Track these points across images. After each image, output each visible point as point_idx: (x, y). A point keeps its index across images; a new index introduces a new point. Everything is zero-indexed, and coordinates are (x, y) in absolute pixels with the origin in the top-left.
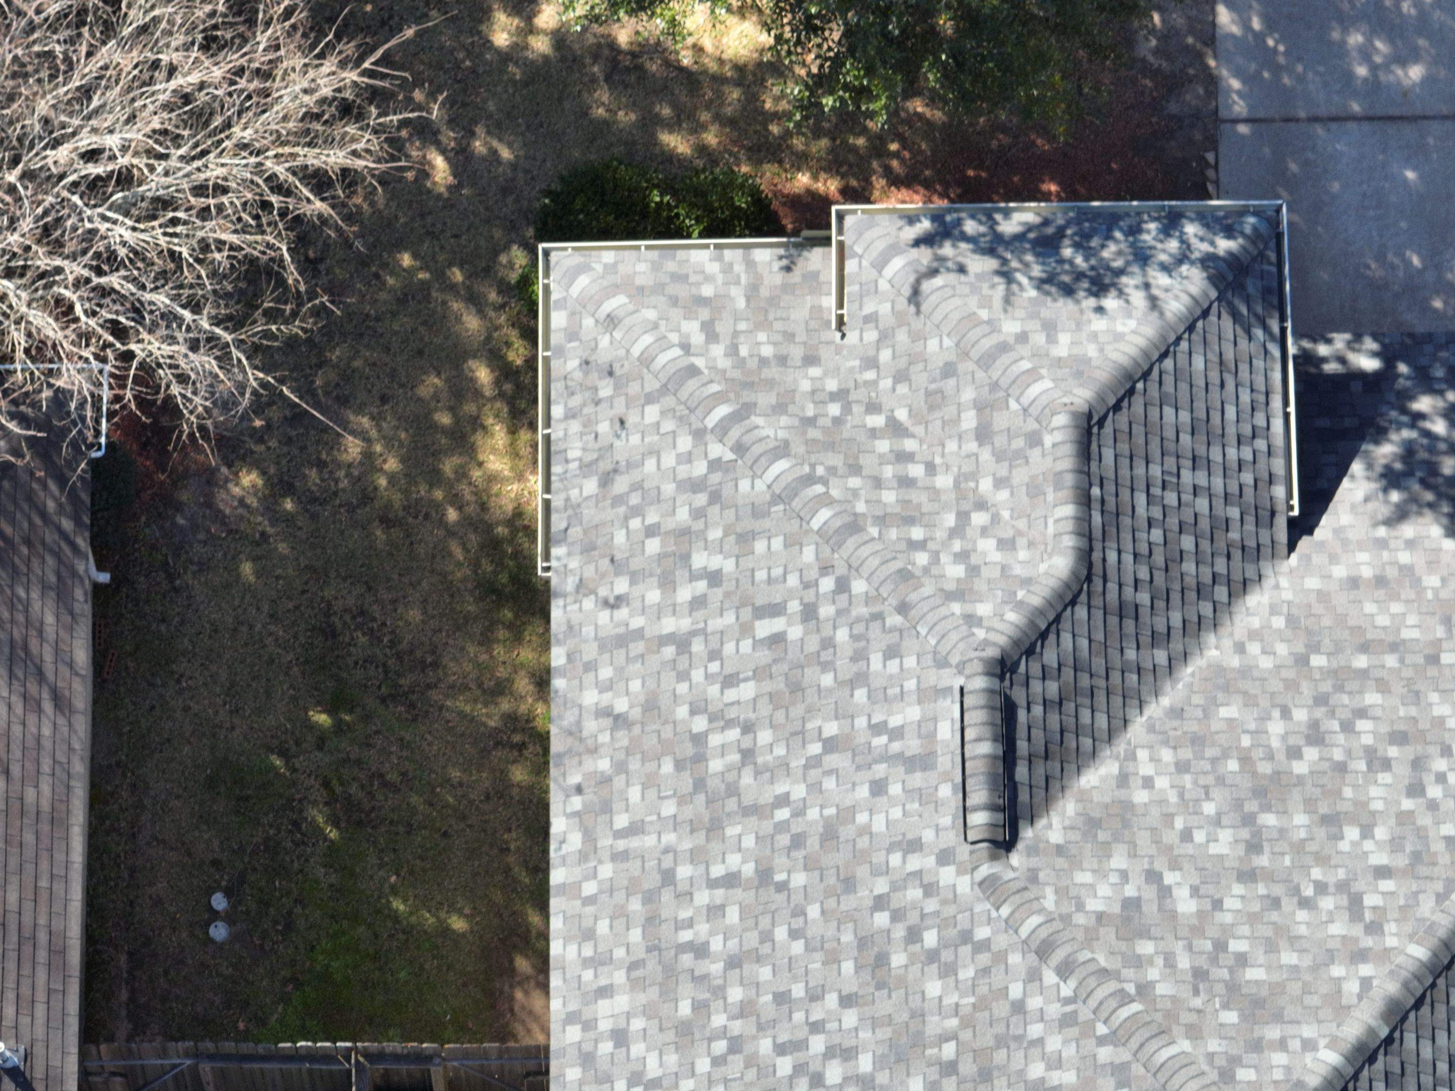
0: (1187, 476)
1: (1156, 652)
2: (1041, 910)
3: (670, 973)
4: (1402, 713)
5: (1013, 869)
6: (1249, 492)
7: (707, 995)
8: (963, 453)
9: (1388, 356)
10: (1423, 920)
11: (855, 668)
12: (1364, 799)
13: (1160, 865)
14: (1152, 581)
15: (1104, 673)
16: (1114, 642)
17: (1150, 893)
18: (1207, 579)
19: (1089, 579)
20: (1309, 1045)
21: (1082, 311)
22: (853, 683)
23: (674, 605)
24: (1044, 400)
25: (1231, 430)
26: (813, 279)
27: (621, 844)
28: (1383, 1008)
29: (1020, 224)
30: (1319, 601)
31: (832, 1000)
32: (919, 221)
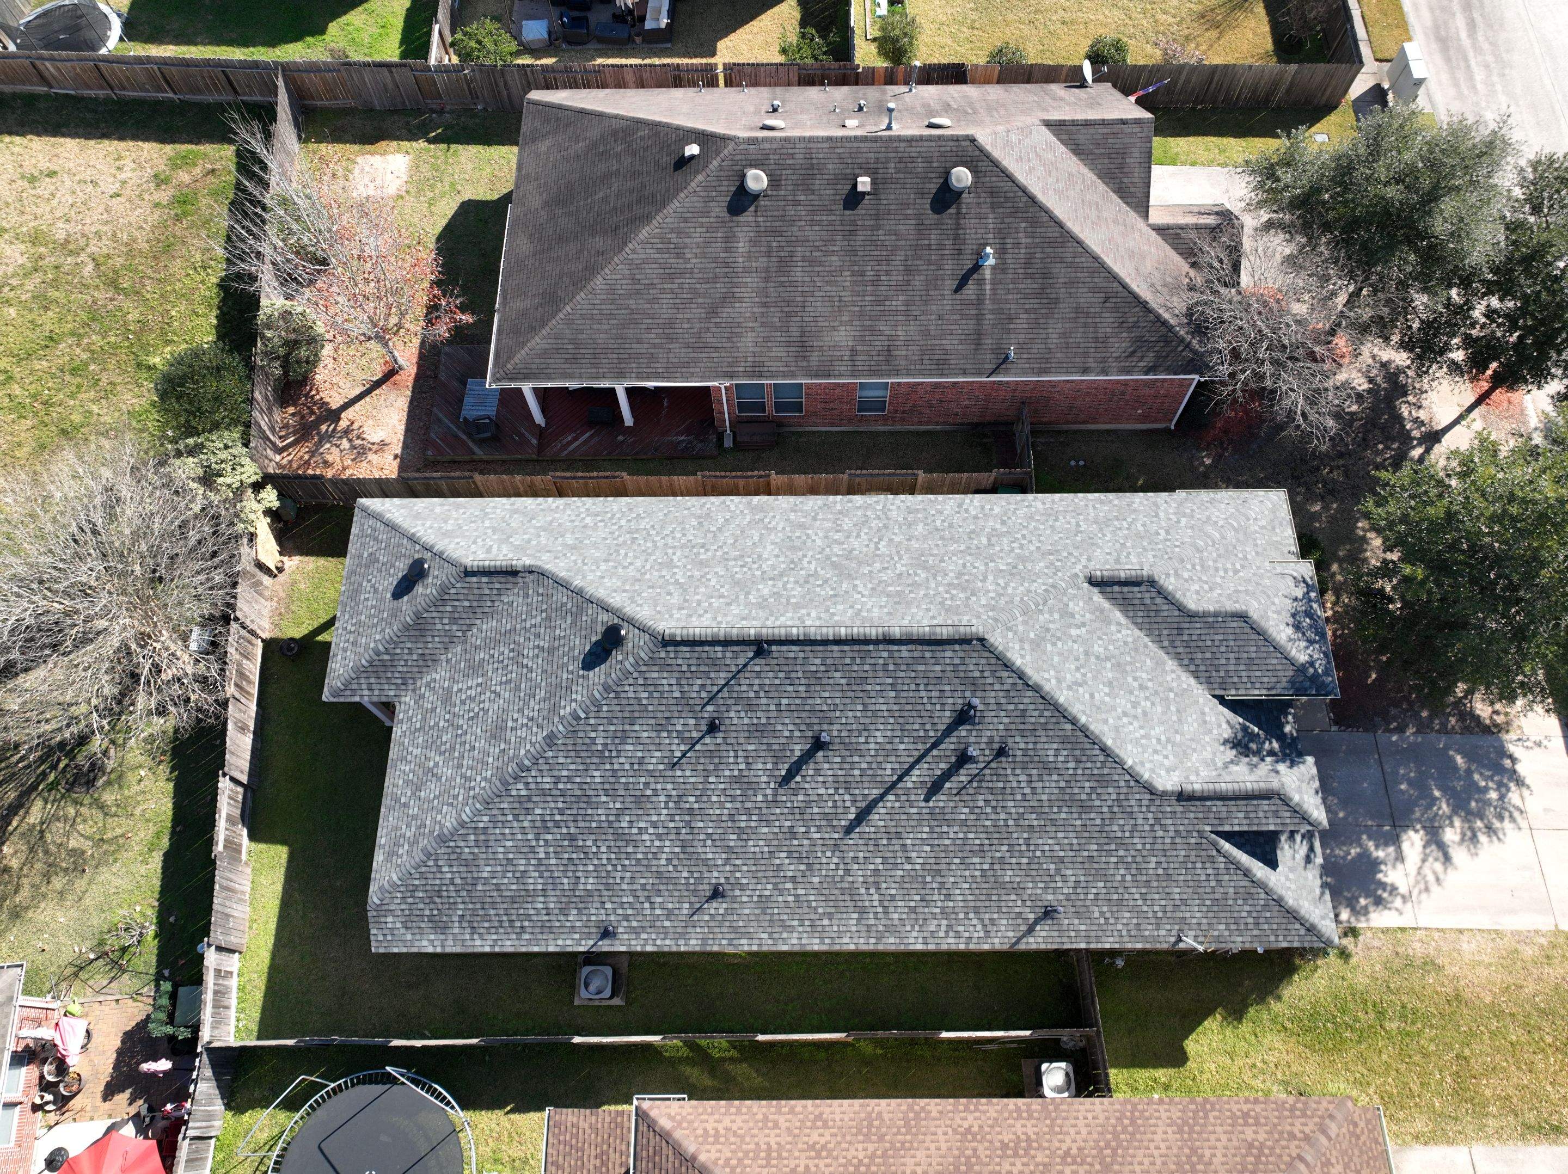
1: (1168, 642)
2: (1068, 589)
3: (1049, 515)
4: (1155, 717)
5: (1082, 582)
6: (1231, 679)
8: (1230, 586)
10: (1074, 705)
11: (1149, 549)
12: (1120, 697)
13: (1088, 628)
14: (1192, 641)
15: (1156, 621)
16: (1168, 626)
17: (1077, 622)
18: (1197, 663)
19: (1189, 616)
22: (1144, 549)
23: (1168, 515)
24: (1251, 606)
26: (1286, 556)
27: (1090, 506)
28: (1040, 685)
30: (1194, 701)
31: (1039, 545)
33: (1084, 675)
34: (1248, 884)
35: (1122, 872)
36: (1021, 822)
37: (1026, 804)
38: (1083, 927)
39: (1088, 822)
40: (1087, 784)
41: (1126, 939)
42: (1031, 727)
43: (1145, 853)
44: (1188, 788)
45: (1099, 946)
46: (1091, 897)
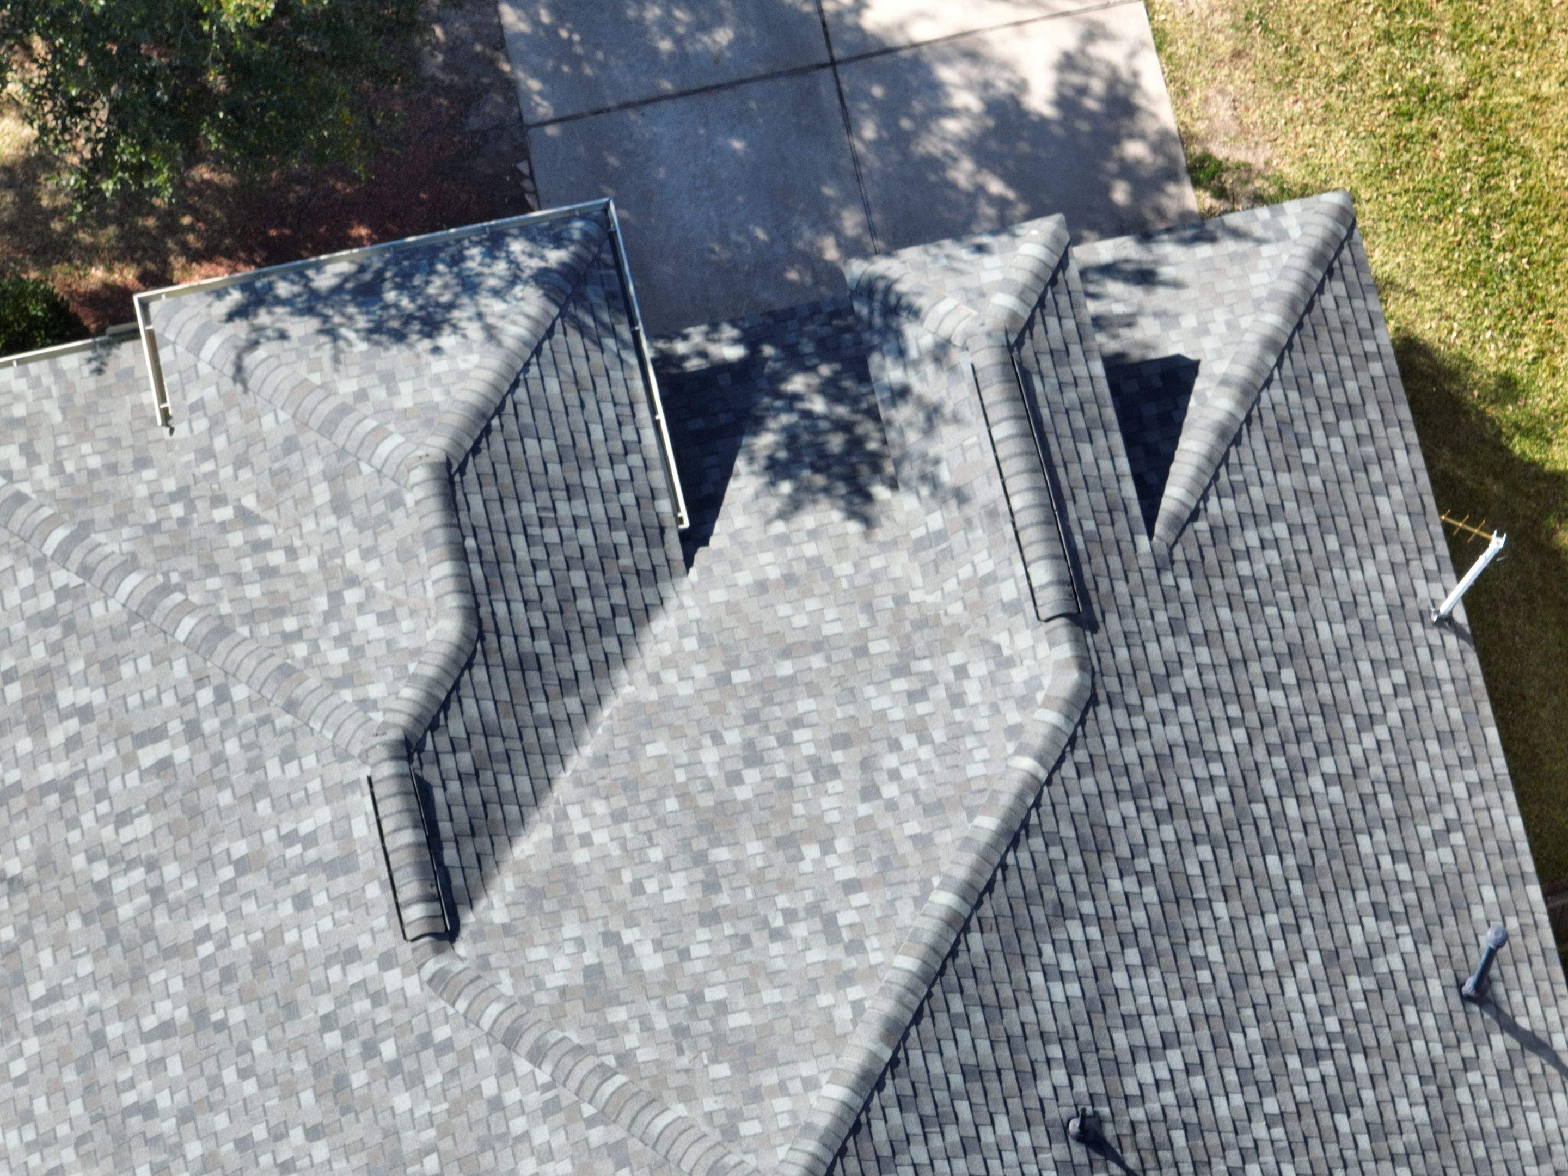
0: (563, 508)
1: (566, 700)
2: (500, 997)
3: (121, 1140)
4: (840, 715)
5: (461, 959)
6: (632, 513)
7: (164, 1157)
8: (322, 529)
9: (750, 340)
10: (906, 928)
11: (252, 780)
12: (817, 813)
13: (615, 924)
14: (548, 626)
15: (516, 734)
16: (521, 699)
17: (610, 957)
18: (606, 612)
19: (481, 637)
20: (810, 1084)
21: (418, 356)
22: (253, 796)
23: (49, 750)
24: (396, 457)
25: (601, 451)
26: (128, 377)
27: (42, 1015)
28: (881, 1029)
29: (335, 275)
30: (729, 613)
31: (297, 1135)
32: (228, 293)
33: (790, 915)
34: (1257, 434)
35: (1316, 783)
36: (1263, 1075)
37: (1211, 1061)
38: (1488, 893)
39: (1214, 881)
40: (1116, 885)
41: (1487, 773)
42: (1004, 1053)
43: (1252, 718)
44: (1051, 599)
45: (1523, 846)
46: (1403, 871)
